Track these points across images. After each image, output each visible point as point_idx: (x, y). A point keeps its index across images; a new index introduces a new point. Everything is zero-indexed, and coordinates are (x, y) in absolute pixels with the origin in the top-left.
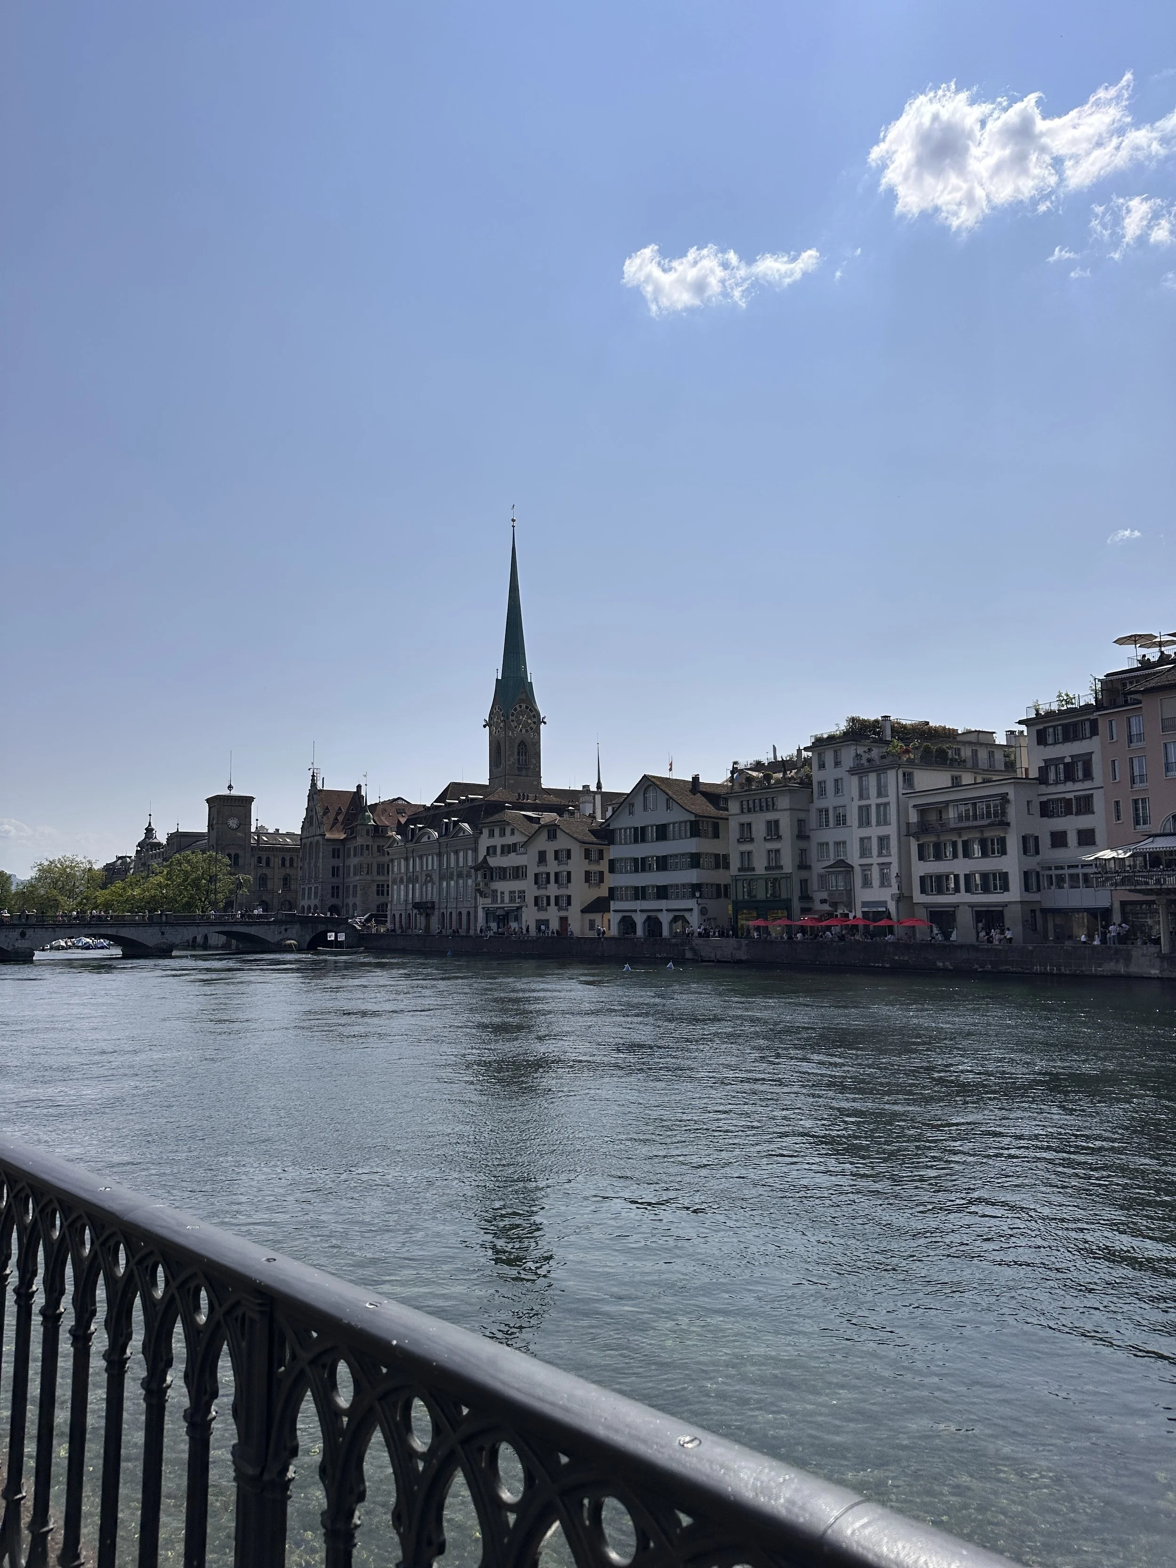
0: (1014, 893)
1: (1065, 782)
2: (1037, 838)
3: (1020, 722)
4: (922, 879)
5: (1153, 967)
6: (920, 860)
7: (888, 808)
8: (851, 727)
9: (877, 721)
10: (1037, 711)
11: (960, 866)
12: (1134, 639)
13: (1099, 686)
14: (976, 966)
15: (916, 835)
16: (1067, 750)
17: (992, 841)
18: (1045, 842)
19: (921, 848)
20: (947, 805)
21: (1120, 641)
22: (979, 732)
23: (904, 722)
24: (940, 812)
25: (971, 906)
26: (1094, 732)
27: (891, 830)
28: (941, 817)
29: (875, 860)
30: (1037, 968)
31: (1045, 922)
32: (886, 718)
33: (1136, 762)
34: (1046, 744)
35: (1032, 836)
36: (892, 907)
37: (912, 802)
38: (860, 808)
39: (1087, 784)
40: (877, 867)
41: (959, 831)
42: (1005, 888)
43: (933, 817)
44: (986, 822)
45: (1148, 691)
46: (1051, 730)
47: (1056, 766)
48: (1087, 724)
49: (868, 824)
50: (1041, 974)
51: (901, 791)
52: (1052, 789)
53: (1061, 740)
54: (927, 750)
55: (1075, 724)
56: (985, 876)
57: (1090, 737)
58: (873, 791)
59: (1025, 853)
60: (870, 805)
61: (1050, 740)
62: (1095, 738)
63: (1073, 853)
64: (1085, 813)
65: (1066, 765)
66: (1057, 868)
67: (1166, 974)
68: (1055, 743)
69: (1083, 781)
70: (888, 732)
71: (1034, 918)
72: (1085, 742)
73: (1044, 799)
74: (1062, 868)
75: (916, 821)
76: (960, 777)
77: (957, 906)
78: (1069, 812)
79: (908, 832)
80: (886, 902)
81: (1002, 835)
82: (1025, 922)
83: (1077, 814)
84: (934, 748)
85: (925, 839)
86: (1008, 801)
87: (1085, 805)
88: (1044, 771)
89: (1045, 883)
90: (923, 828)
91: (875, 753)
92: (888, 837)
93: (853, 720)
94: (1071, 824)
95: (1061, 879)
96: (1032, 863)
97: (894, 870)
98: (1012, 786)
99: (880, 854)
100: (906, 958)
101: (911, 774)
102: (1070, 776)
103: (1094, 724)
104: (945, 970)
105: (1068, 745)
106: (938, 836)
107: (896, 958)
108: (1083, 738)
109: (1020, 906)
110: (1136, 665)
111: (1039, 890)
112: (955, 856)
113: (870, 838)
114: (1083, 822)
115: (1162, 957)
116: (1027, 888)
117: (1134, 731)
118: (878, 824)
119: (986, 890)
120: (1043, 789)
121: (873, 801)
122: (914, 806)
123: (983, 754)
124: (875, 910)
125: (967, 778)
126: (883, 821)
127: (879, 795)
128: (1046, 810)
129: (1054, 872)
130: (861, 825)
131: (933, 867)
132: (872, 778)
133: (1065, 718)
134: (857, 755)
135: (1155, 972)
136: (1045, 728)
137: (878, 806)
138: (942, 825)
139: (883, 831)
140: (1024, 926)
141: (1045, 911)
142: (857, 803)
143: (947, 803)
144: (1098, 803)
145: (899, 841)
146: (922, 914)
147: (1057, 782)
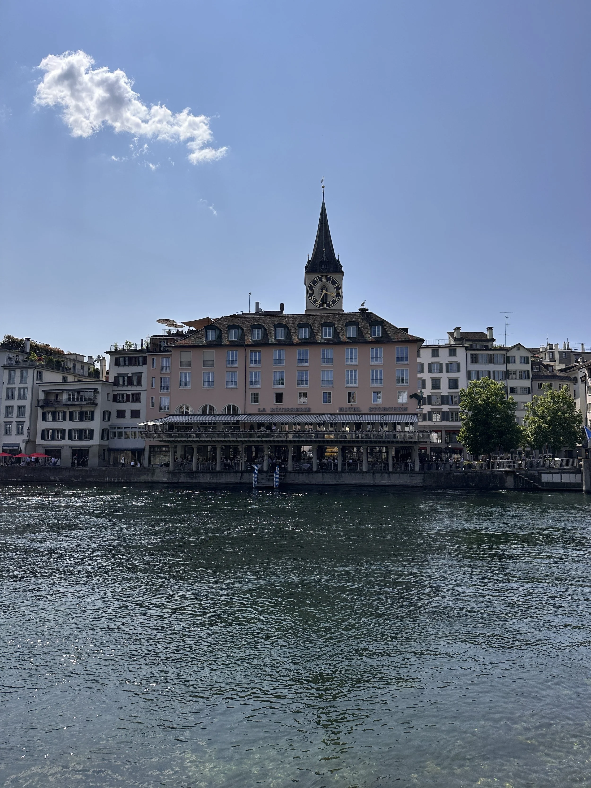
0: (96, 440)
1: (127, 386)
2: (110, 413)
3: (107, 353)
4: (43, 431)
5: (164, 477)
6: (43, 420)
7: (26, 390)
8: (7, 341)
9: (22, 340)
10: (116, 348)
11: (67, 425)
12: (166, 321)
13: (149, 341)
14: (73, 479)
15: (42, 407)
16: (130, 370)
17: (86, 413)
18: (114, 415)
19: (44, 414)
20: (63, 392)
21: (160, 321)
22: (77, 355)
23: (38, 343)
24: (57, 395)
25: (71, 447)
26: (145, 362)
27: (27, 403)
28: (57, 398)
29: (15, 419)
30: (107, 479)
31: (109, 455)
32: (27, 339)
33: (163, 380)
34: (119, 365)
35: (107, 411)
36: (22, 446)
37: (41, 388)
38: (8, 389)
39: (139, 388)
40: (16, 423)
41: (68, 406)
42: (91, 437)
43: (53, 397)
44: (84, 402)
45: (176, 347)
46: (122, 359)
47: (124, 377)
48: (141, 359)
49: (12, 398)
50: (109, 482)
51: (35, 381)
52: (120, 388)
53: (127, 364)
54: (51, 360)
55: (135, 358)
56: (80, 431)
57: (142, 365)
58: (18, 380)
59: (103, 420)
60: (15, 388)
61: (122, 363)
62: (144, 366)
63: (128, 421)
64: (135, 402)
65: (129, 377)
66: (119, 428)
67: (171, 481)
68: (124, 366)
69: (136, 386)
70: (28, 347)
71: (104, 453)
72: (139, 367)
73: (116, 393)
74: (121, 428)
75: (43, 398)
76: (67, 377)
77: (62, 447)
78: (127, 400)
79: (38, 405)
80: (19, 444)
81: (93, 410)
82: (100, 456)
83: (132, 402)
84: (54, 360)
85: (47, 409)
86: (98, 393)
87: (136, 398)
88: (116, 379)
89: (111, 435)
90: (47, 403)
91: (20, 358)
92: (24, 407)
93: (9, 337)
94: (128, 407)
95: (120, 434)
96: (106, 425)
97: (26, 426)
98: (101, 385)
99: (18, 416)
100: (32, 475)
101: (41, 373)
102: (130, 383)
103: (145, 359)
104: (56, 481)
105: (131, 368)
106: (56, 408)
107: (26, 475)
108: (139, 365)
109: (98, 447)
110: (165, 334)
111: (108, 439)
112: (64, 419)
113: (13, 406)
114: (135, 406)
115: (169, 472)
116: (102, 438)
117: (164, 365)
118: (19, 399)
119: (80, 438)
120: (115, 388)
121: (17, 385)
122: (43, 391)
123: (78, 367)
124: (11, 448)
125: (70, 379)
126: (22, 397)
127: (21, 382)
128: (116, 398)
129: (117, 430)
130: (7, 399)
131: (50, 425)
132: (18, 373)
133: (131, 354)
134: (9, 358)
135: (165, 480)
136: (120, 358)
137: (20, 388)
138: (58, 402)
139: (21, 403)
140: (99, 458)
141: (110, 450)
142: (6, 386)
143: (63, 390)
144: (143, 397)
145: (31, 410)
146: (41, 451)
147: (123, 386)
